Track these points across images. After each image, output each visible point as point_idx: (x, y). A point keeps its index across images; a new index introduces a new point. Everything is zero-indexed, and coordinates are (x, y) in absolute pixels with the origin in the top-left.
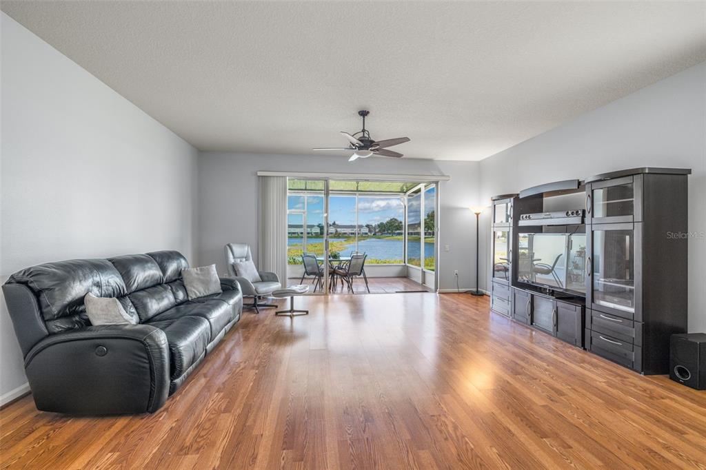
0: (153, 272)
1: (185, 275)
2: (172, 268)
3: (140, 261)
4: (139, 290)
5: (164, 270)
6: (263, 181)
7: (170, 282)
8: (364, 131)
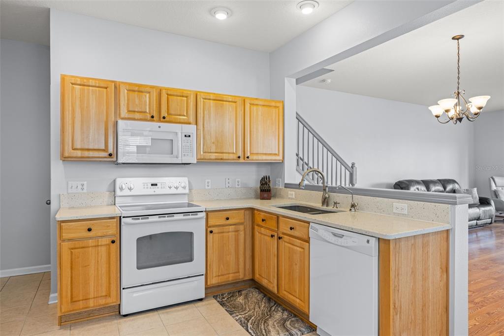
0: (439, 187)
2: (450, 187)
3: (434, 182)
5: (445, 188)
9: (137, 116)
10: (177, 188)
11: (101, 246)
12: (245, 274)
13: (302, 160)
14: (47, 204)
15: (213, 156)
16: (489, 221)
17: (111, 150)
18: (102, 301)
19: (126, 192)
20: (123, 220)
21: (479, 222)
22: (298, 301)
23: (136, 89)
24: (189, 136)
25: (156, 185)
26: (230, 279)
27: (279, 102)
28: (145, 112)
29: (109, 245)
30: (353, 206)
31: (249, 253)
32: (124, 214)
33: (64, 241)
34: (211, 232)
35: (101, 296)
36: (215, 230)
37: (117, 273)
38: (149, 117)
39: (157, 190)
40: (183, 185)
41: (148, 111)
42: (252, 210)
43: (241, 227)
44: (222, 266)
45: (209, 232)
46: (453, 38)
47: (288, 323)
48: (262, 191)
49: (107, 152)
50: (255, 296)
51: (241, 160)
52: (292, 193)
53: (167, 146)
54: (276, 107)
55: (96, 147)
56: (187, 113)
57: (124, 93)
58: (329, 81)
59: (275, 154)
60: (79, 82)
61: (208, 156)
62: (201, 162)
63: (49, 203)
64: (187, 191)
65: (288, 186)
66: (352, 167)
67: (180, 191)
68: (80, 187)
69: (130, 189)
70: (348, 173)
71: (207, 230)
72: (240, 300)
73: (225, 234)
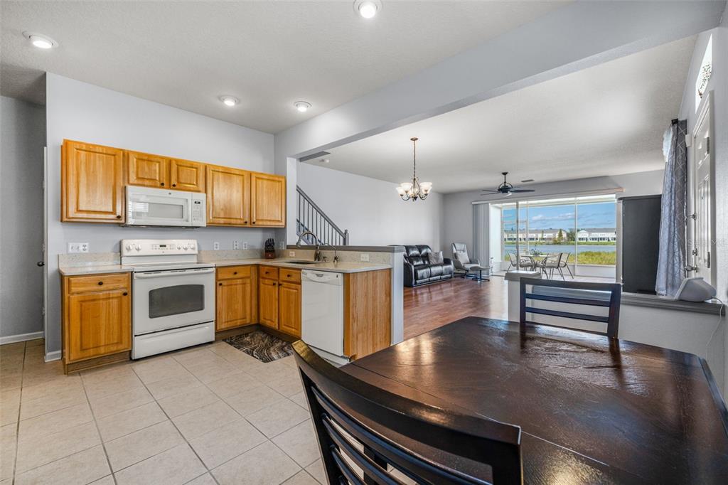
0: (416, 252)
1: (429, 255)
2: (424, 251)
3: (412, 248)
4: (411, 256)
5: (420, 252)
6: (475, 207)
7: (423, 256)
8: (505, 182)
9: (147, 182)
10: (186, 249)
11: (112, 298)
12: (251, 319)
13: (303, 226)
14: (39, 265)
15: (222, 221)
16: (449, 276)
17: (119, 213)
18: (113, 348)
19: (134, 253)
20: (135, 275)
21: (443, 277)
22: (293, 330)
23: (146, 158)
24: (199, 203)
25: (165, 246)
26: (238, 324)
27: (282, 177)
28: (156, 180)
29: (120, 297)
30: (336, 258)
31: (254, 302)
32: (136, 269)
33: (73, 294)
34: (221, 284)
35: (113, 344)
36: (224, 283)
37: (128, 322)
38: (159, 184)
39: (166, 251)
40: (192, 246)
41: (158, 179)
42: (258, 266)
43: (248, 281)
44: (230, 313)
45: (219, 284)
46: (412, 139)
47: (286, 348)
48: (266, 251)
49: (115, 214)
50: (260, 335)
51: (248, 225)
52: (292, 253)
53: (178, 211)
54: (279, 181)
55: (103, 209)
56: (197, 183)
57: (133, 161)
58: (328, 161)
59: (278, 221)
60: (84, 148)
61: (217, 221)
62: (211, 226)
63: (42, 265)
64: (196, 252)
65: (289, 247)
66: (345, 234)
67: (189, 251)
68: (81, 248)
69: (138, 250)
70: (342, 238)
71: (216, 283)
72: (248, 339)
73: (233, 287)
